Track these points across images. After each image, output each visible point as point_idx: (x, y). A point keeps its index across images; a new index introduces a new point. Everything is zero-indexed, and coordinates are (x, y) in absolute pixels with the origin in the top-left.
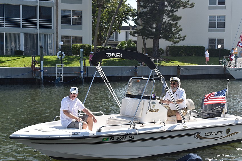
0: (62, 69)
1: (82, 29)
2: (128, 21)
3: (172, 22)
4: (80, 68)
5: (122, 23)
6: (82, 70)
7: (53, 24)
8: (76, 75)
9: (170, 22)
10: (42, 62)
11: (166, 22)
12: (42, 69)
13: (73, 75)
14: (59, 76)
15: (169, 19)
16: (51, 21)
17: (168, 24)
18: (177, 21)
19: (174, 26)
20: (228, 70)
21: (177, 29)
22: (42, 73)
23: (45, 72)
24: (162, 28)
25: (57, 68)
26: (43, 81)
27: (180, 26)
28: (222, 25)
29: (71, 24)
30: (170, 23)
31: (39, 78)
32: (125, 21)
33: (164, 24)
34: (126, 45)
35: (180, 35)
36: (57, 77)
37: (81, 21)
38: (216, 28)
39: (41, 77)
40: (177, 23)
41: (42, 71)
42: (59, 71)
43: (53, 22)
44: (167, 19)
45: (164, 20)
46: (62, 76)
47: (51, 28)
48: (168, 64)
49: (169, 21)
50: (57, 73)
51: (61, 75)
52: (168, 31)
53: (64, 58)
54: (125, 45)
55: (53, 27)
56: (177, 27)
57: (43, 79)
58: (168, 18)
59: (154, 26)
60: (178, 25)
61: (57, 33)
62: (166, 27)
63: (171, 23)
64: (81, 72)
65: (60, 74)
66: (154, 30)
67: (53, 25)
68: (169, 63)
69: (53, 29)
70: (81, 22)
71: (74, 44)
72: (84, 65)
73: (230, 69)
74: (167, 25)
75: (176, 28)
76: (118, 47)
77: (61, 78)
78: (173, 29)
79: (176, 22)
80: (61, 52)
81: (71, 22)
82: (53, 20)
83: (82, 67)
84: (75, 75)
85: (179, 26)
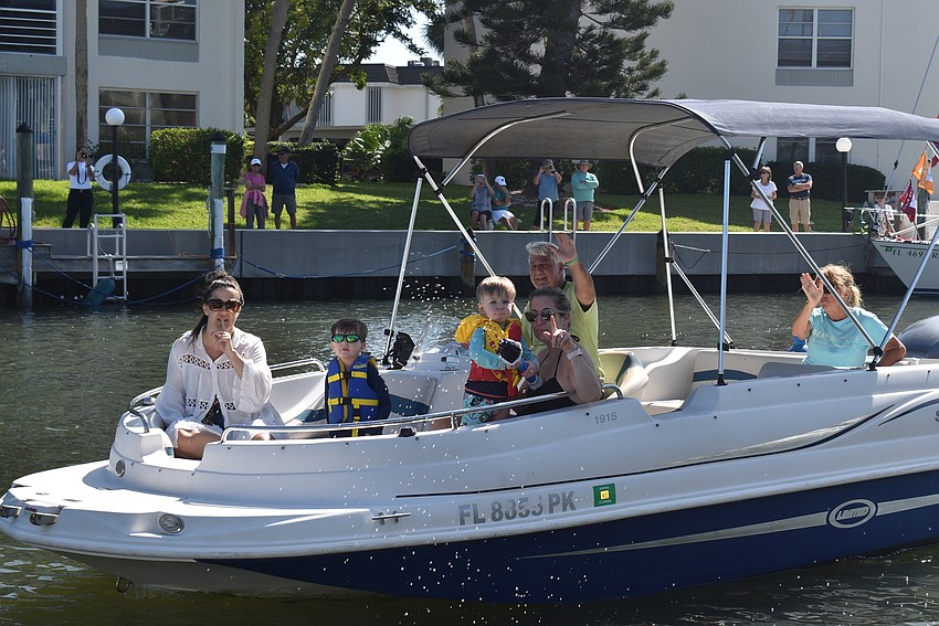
0: (121, 239)
1: (196, 60)
2: (403, 29)
3: (620, 34)
4: (206, 237)
5: (379, 39)
6: (220, 243)
7: (59, 29)
8: (189, 268)
9: (610, 31)
10: (27, 203)
11: (594, 32)
12: (27, 236)
13: (176, 267)
14: (108, 274)
15: (606, 18)
16: (53, 16)
17: (601, 39)
18: (646, 29)
19: (628, 53)
20: (882, 251)
21: (642, 66)
22: (27, 255)
23: (42, 252)
24: (576, 59)
25: (100, 232)
26: (29, 295)
27: (657, 52)
28: (838, 56)
29: (143, 34)
30: (612, 35)
31: (12, 280)
32: (390, 29)
33: (583, 40)
34: (388, 144)
35: (655, 93)
36: (96, 277)
37: (194, 21)
38: (809, 63)
39: (20, 274)
40: (644, 36)
41: (27, 244)
42: (108, 246)
43: (59, 21)
44: (597, 17)
45: (584, 22)
46: (120, 273)
47: (52, 51)
48: (604, 223)
49: (605, 25)
50: (96, 256)
51: (119, 267)
52: (603, 75)
53: (126, 188)
54: (382, 142)
55: (59, 46)
56: (642, 55)
57: (30, 282)
58: (600, 14)
59: (538, 49)
60: (647, 50)
61: (82, 73)
62: (593, 53)
63: (615, 38)
64: (216, 253)
65: (115, 260)
66: (536, 70)
67: (59, 38)
68: (609, 223)
69: (60, 52)
70: (194, 26)
71: (163, 128)
72: (226, 221)
73: (889, 248)
74: (597, 46)
75: (637, 63)
76: (351, 154)
77: (116, 281)
78: (627, 63)
79: (639, 31)
80: (115, 160)
81: (144, 22)
82: (59, 12)
83: (220, 231)
84: (182, 266)
85: (652, 51)
